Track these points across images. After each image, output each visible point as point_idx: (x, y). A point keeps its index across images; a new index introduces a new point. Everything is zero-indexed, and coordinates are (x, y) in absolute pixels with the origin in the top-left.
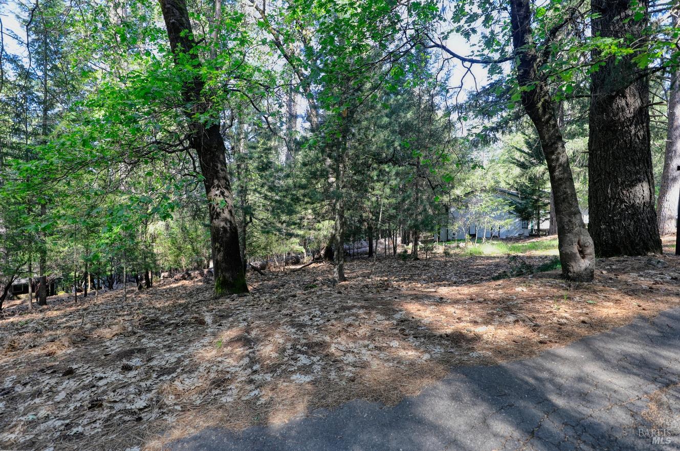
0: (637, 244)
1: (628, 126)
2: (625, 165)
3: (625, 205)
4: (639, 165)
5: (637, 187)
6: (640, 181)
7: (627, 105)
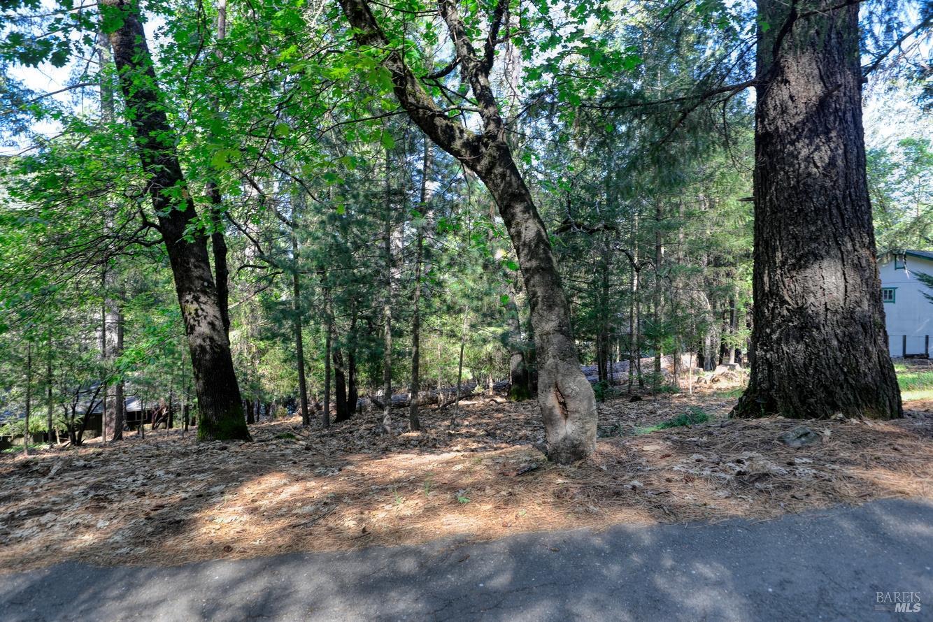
0: (812, 394)
1: (792, 143)
2: (787, 225)
3: (787, 309)
4: (814, 223)
5: (808, 271)
6: (817, 257)
7: (791, 97)
